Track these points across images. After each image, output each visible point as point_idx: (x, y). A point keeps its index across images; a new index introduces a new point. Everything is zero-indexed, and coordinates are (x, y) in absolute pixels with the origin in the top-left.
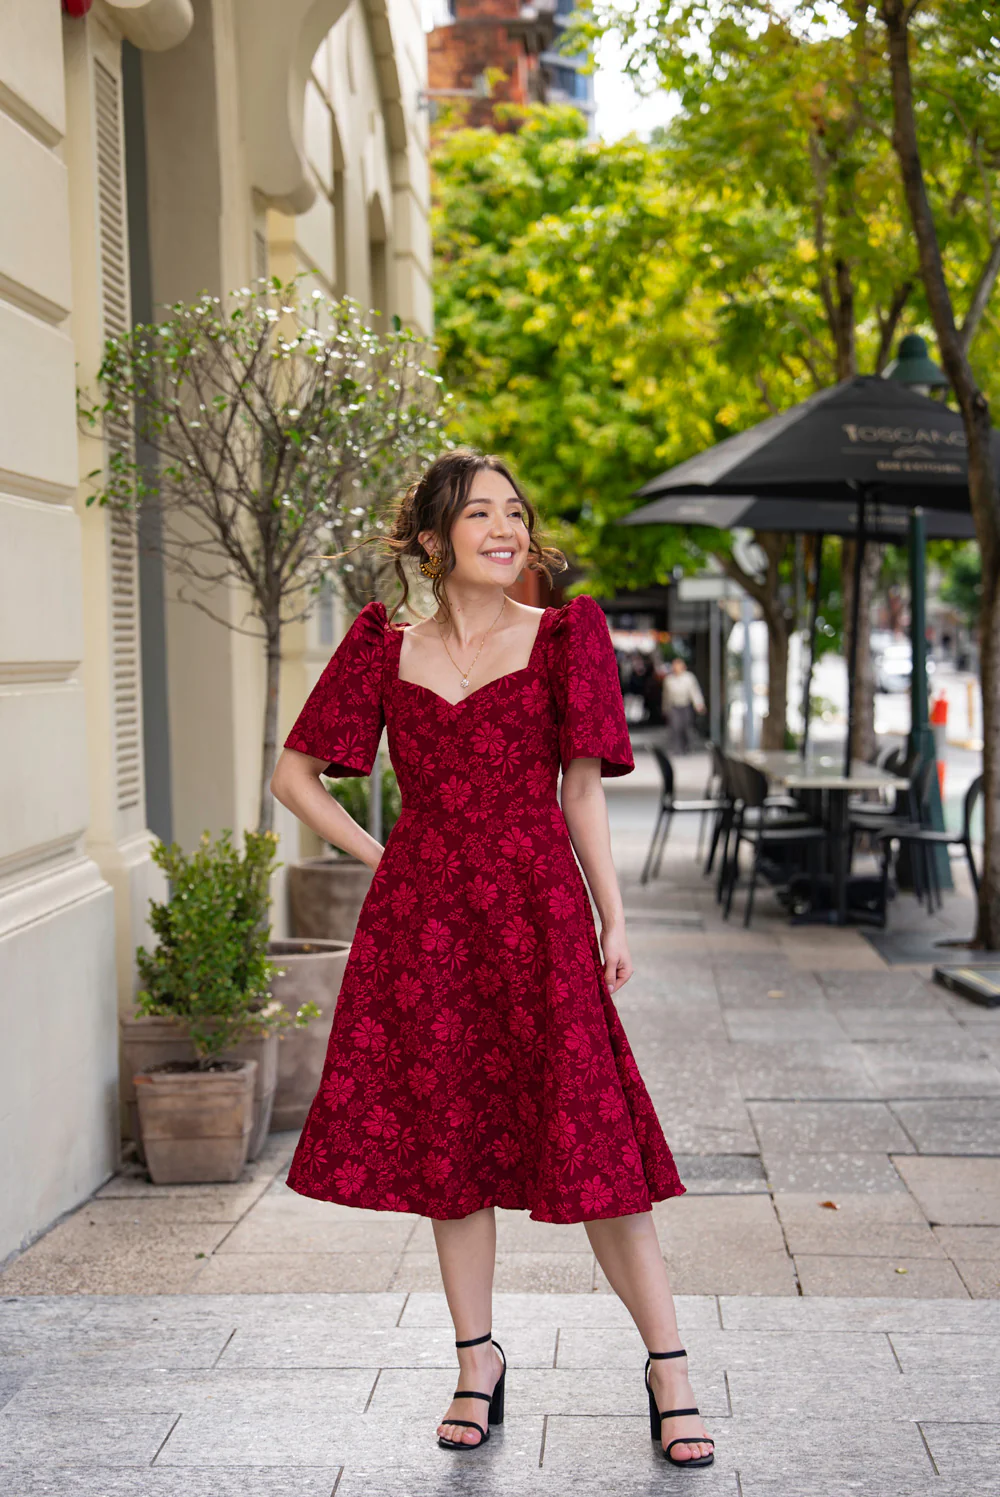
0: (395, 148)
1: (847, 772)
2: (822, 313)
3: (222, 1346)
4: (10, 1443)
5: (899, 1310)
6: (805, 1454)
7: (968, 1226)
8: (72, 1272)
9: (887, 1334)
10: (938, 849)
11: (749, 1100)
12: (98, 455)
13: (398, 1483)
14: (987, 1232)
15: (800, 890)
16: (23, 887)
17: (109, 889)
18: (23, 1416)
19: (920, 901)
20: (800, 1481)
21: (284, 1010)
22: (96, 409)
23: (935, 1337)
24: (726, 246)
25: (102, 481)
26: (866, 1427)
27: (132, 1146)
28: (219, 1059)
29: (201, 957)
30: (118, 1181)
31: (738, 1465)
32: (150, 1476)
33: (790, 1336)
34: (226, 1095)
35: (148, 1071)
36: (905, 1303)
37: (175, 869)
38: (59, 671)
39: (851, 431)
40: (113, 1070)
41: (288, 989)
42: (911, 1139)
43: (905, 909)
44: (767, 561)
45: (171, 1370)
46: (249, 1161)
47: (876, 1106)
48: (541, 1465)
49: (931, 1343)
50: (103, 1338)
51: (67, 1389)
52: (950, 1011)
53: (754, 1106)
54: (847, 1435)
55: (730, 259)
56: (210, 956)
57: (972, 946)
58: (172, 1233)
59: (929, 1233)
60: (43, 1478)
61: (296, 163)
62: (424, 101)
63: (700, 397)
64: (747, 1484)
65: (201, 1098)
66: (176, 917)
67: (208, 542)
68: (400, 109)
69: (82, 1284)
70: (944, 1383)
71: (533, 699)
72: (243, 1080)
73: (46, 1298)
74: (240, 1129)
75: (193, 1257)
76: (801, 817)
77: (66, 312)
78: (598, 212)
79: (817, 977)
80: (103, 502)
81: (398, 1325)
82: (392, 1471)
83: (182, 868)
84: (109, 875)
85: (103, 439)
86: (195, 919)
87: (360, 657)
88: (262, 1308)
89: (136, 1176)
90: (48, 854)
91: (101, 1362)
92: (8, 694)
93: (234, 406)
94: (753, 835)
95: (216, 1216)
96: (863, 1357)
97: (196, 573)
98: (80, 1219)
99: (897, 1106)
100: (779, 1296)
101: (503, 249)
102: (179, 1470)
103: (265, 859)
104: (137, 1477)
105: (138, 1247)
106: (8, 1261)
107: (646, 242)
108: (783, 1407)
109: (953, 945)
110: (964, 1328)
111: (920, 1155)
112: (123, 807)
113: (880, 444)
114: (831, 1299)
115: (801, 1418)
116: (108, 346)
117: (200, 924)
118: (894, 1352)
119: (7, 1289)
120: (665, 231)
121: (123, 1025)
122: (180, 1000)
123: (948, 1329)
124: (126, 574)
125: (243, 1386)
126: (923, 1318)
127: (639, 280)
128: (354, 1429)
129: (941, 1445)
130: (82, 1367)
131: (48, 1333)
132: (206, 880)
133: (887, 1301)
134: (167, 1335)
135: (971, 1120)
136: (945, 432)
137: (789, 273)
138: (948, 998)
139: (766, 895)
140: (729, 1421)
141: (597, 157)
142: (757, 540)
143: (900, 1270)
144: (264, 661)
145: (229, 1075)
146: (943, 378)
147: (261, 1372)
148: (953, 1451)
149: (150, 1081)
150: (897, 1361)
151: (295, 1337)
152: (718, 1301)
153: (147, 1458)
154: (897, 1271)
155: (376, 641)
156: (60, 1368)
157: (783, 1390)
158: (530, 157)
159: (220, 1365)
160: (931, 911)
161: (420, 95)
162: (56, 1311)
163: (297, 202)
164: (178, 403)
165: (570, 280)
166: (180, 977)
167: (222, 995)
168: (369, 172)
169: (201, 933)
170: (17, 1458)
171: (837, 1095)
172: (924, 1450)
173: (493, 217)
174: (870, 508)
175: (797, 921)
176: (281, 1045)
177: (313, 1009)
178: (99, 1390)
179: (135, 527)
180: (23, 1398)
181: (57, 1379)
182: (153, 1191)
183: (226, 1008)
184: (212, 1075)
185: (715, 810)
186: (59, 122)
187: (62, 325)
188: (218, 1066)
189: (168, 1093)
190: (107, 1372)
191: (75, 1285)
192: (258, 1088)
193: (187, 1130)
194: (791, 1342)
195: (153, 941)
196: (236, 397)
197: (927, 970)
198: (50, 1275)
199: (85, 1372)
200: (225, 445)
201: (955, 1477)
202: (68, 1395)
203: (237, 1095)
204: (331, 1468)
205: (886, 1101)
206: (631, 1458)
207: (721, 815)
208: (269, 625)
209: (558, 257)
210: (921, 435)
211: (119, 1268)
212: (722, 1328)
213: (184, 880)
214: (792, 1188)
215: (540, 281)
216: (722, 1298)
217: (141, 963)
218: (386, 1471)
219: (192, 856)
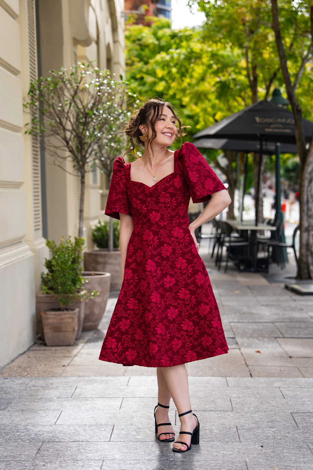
0: (114, 29)
1: (256, 225)
2: (248, 83)
3: (73, 391)
4: (10, 418)
5: (282, 381)
6: (257, 421)
7: (301, 357)
8: (24, 371)
9: (279, 388)
10: (284, 249)
11: (230, 322)
12: (28, 118)
13: (131, 429)
14: (307, 359)
15: (242, 262)
16: (7, 252)
17: (33, 254)
18: (13, 411)
19: (278, 265)
20: (256, 429)
21: (88, 292)
22: (28, 103)
23: (294, 389)
24: (218, 62)
25: (30, 127)
26: (275, 414)
27: (39, 335)
28: (67, 308)
29: (62, 275)
30: (36, 345)
31: (236, 424)
32: (55, 428)
33: (249, 388)
34: (69, 318)
35: (45, 311)
36: (284, 379)
37: (53, 248)
38: (17, 185)
39: (257, 119)
40: (34, 311)
41: (88, 287)
42: (281, 333)
43: (274, 268)
44: (228, 162)
45: (58, 398)
46: (76, 340)
47: (269, 324)
48: (175, 425)
49: (293, 390)
50: (36, 389)
51: (26, 403)
52: (291, 297)
53: (232, 324)
54: (269, 416)
55: (219, 66)
56: (64, 275)
57: (296, 278)
58: (54, 360)
59: (289, 360)
60: (21, 428)
61: (87, 30)
62: (123, 15)
63: (209, 110)
64: (240, 430)
65: (62, 319)
66: (54, 263)
67: (62, 146)
68: (116, 17)
69: (28, 374)
70: (298, 401)
71: (178, 182)
72: (75, 314)
73: (17, 378)
74: (74, 329)
75: (62, 366)
76: (241, 239)
77: (19, 72)
78: (178, 51)
79: (249, 287)
80: (30, 133)
81: (127, 385)
82: (130, 426)
83: (55, 249)
84: (33, 250)
85: (30, 113)
86: (60, 264)
87: (117, 175)
88: (85, 381)
89: (41, 344)
90: (14, 243)
91: (36, 396)
92: (2, 191)
93: (71, 104)
94: (227, 244)
95: (68, 355)
96: (273, 394)
97: (59, 156)
98: (24, 356)
99: (277, 324)
100: (244, 377)
101: (146, 63)
102: (63, 426)
103: (81, 246)
104: (50, 428)
105: (44, 364)
106: (4, 368)
107: (193, 60)
108: (249, 408)
109: (290, 278)
110: (303, 386)
111: (284, 338)
112: (36, 230)
113: (266, 123)
114: (261, 378)
115: (255, 411)
116: (31, 84)
117: (61, 265)
118: (282, 393)
119: (4, 375)
120: (199, 57)
121: (37, 297)
122: (55, 289)
123: (298, 386)
124: (36, 157)
125: (81, 402)
126: (290, 383)
127: (191, 72)
128: (116, 415)
129: (299, 419)
130: (30, 397)
131: (19, 388)
132: (62, 252)
133: (278, 379)
134: (56, 388)
135: (299, 328)
136: (287, 119)
137: (237, 71)
138: (290, 293)
139: (230, 264)
140: (233, 412)
141: (178, 33)
142: (225, 156)
143: (282, 370)
144: (80, 184)
145: (70, 312)
146: (288, 102)
147: (86, 399)
148: (302, 420)
149: (46, 314)
150: (283, 395)
151: (96, 389)
152: (226, 379)
153: (53, 423)
154: (280, 370)
155: (122, 169)
156: (23, 397)
157: (249, 404)
158: (155, 34)
159: (73, 397)
160: (282, 269)
161: (122, 13)
162: (20, 381)
163: (86, 42)
164: (54, 102)
165: (169, 73)
166: (55, 282)
167: (68, 287)
168: (107, 37)
169: (61, 268)
170: (13, 423)
171: (257, 321)
172: (293, 420)
173: (143, 53)
174: (264, 143)
175: (240, 271)
176: (86, 304)
177: (97, 292)
178: (36, 404)
179: (39, 141)
180: (13, 406)
181: (23, 400)
182: (47, 348)
183: (70, 291)
184: (65, 312)
185: (214, 238)
186: (17, 11)
187: (18, 76)
188: (67, 310)
189: (51, 318)
190: (38, 398)
191: (26, 374)
192: (79, 317)
193: (57, 329)
194: (249, 390)
195: (46, 271)
196: (71, 100)
197: (283, 285)
198: (18, 371)
199: (31, 398)
200: (68, 116)
201: (303, 427)
202: (26, 405)
203: (73, 318)
204: (111, 425)
205: (273, 322)
206: (203, 423)
207: (216, 240)
208: (81, 173)
209: (165, 65)
210: (279, 120)
211: (39, 369)
212: (228, 386)
213: (56, 252)
214: (246, 347)
215: (160, 73)
216: (227, 378)
217: (42, 278)
218: (128, 426)
219: (58, 244)
